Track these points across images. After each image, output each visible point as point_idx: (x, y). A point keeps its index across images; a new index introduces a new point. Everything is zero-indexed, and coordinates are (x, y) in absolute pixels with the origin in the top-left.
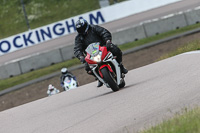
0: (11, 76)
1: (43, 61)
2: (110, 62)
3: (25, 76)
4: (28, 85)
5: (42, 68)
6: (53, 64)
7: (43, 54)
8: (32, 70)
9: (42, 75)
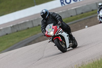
0: (71, 16)
1: (88, 9)
2: (60, 35)
3: (78, 16)
4: (80, 21)
5: (87, 12)
6: (93, 10)
7: (88, 5)
8: (82, 13)
9: (87, 16)
